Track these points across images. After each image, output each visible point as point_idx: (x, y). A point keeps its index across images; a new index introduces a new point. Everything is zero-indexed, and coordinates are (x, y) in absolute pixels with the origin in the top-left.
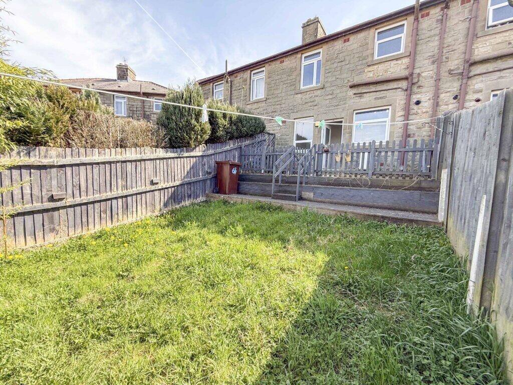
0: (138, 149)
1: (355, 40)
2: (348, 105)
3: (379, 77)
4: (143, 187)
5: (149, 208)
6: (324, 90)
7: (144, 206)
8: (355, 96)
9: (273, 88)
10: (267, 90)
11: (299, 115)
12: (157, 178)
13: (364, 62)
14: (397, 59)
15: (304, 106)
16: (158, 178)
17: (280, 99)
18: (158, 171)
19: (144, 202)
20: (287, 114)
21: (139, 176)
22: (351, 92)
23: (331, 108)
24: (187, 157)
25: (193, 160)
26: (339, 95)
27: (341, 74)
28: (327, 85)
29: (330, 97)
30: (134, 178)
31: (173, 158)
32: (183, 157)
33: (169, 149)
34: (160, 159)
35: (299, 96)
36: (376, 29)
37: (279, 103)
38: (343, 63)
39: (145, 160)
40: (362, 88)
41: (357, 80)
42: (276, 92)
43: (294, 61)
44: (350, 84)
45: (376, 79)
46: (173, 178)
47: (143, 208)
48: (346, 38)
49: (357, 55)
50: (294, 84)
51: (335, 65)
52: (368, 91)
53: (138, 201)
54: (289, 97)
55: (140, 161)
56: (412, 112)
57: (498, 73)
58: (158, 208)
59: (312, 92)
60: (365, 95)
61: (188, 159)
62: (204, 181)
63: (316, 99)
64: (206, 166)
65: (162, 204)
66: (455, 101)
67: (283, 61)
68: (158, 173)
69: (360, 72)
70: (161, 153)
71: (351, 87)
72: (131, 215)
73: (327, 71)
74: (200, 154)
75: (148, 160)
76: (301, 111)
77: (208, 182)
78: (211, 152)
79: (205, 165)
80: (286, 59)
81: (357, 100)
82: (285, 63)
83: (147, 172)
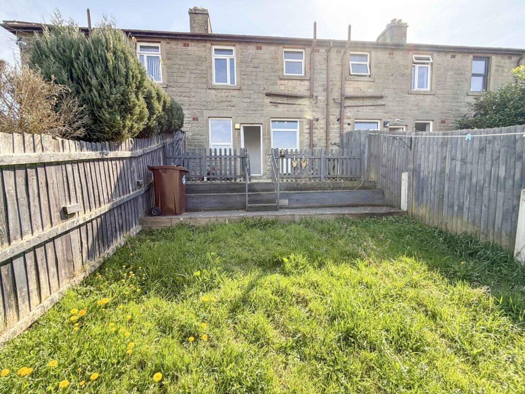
0: (28, 137)
1: (267, 51)
2: (265, 112)
3: (290, 92)
4: (48, 228)
5: (63, 271)
6: (241, 92)
7: (53, 270)
8: (270, 104)
9: (175, 74)
10: (166, 74)
11: (214, 113)
12: (72, 204)
13: (276, 74)
14: (301, 80)
15: (220, 104)
16: (74, 203)
17: (188, 90)
18: (72, 187)
19: (51, 260)
20: (199, 110)
21: (34, 203)
22: (267, 100)
23: (250, 112)
24: (111, 159)
25: (120, 164)
26: (257, 101)
27: (256, 80)
28: (244, 87)
29: (248, 100)
30: (24, 210)
31: (94, 160)
32: (107, 160)
33: (84, 143)
34: (72, 162)
35: (213, 91)
36: (284, 48)
37: (187, 94)
38: (258, 70)
39: (44, 165)
40: (276, 98)
41: (272, 90)
42: (182, 80)
43: (203, 49)
44: (266, 92)
45: (286, 92)
46: (97, 198)
47: (51, 274)
48: (259, 45)
49: (270, 66)
50: (205, 76)
51: (250, 69)
52: (281, 102)
53: (39, 262)
54: (199, 91)
55: (34, 166)
56: (315, 126)
57: (356, 108)
58: (78, 265)
59: (228, 91)
60: (279, 105)
61: (114, 162)
62: (135, 199)
63: (234, 99)
64: (136, 173)
65: (85, 255)
66: (338, 122)
67: (188, 45)
68: (73, 193)
69: (274, 83)
70: (72, 150)
71: (268, 95)
72: (27, 303)
73: (243, 73)
74: (128, 154)
75: (51, 164)
76: (215, 109)
77: (140, 200)
78: (139, 151)
79: (134, 172)
80: (192, 44)
81: (272, 108)
82: (189, 48)
83: (51, 191)
